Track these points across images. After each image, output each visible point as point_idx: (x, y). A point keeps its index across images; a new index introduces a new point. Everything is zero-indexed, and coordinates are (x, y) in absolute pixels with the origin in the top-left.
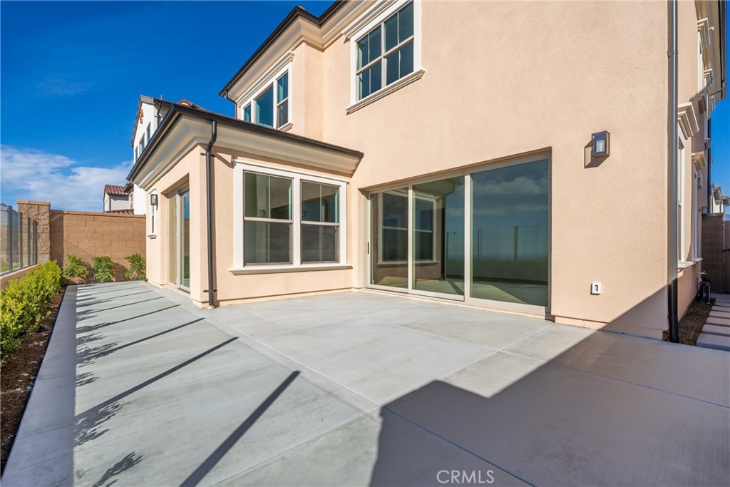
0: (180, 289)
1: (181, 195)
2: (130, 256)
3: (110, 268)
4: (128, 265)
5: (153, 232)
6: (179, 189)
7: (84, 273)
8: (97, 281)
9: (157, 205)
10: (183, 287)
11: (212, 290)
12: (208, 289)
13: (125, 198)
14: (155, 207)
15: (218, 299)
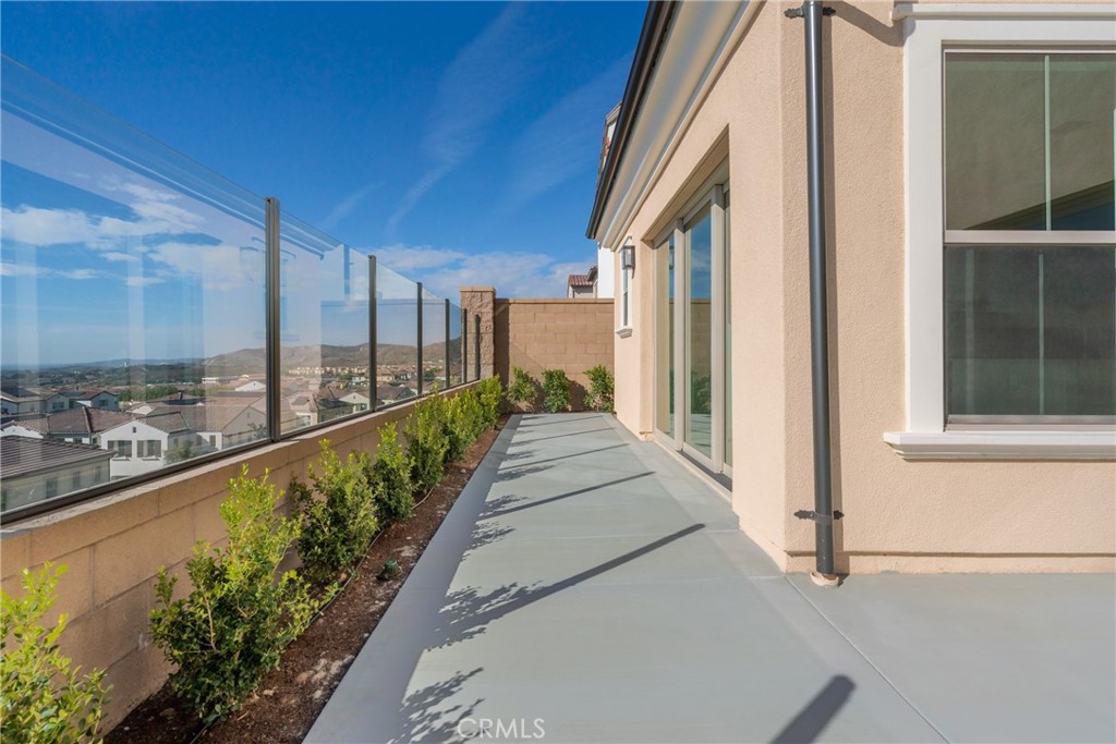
0: (681, 452)
1: (684, 230)
2: (592, 369)
3: (564, 388)
4: (588, 385)
5: (626, 323)
6: (681, 215)
7: (532, 395)
8: (547, 410)
9: (634, 269)
10: (688, 448)
11: (827, 511)
12: (812, 508)
13: (589, 289)
14: (630, 271)
15: (847, 547)
